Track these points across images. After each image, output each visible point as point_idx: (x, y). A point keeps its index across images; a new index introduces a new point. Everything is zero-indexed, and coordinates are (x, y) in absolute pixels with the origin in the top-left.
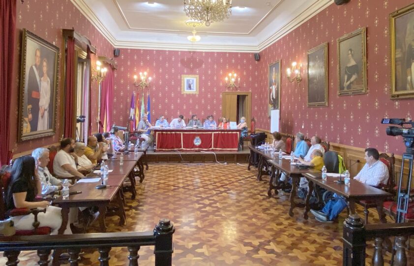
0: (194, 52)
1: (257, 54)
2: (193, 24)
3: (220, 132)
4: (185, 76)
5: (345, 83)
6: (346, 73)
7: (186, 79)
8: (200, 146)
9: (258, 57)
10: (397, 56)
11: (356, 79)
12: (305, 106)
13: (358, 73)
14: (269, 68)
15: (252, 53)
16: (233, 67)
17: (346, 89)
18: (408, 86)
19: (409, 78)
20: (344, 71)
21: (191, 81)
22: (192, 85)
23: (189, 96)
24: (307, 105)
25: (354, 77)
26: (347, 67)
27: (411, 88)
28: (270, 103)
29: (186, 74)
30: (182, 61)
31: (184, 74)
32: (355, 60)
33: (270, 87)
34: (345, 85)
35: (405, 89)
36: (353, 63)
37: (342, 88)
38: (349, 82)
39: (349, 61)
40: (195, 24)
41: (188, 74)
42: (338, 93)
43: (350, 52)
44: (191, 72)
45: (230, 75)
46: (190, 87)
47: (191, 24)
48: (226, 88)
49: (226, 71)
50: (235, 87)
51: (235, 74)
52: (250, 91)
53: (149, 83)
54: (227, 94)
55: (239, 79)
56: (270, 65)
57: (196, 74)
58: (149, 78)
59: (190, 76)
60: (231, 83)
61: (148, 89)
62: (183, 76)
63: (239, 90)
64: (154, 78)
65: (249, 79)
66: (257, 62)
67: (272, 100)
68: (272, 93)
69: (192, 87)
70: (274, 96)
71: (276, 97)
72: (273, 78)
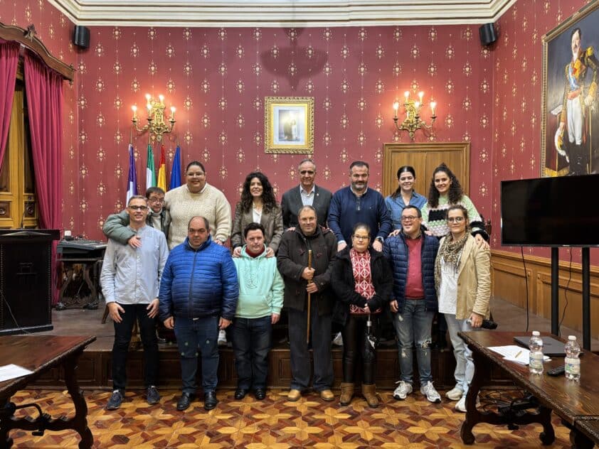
0: (299, 30)
1: (488, 24)
7: (276, 108)
9: (489, 37)
14: (547, 46)
15: (471, 26)
16: (416, 71)
22: (294, 127)
23: (286, 158)
28: (549, 166)
29: (277, 95)
30: (266, 59)
41: (282, 93)
44: (293, 91)
45: (407, 94)
48: (394, 134)
49: (394, 83)
50: (422, 128)
51: (420, 90)
52: (467, 138)
53: (172, 122)
54: (397, 149)
55: (433, 105)
56: (547, 35)
57: (304, 94)
58: (173, 109)
59: (287, 100)
60: (410, 117)
61: (171, 141)
62: (268, 100)
63: (432, 138)
64: (188, 108)
65: (461, 105)
66: (485, 52)
67: (563, 153)
68: (565, 128)
69: (293, 133)
70: (574, 137)
71: (588, 137)
72: (570, 73)
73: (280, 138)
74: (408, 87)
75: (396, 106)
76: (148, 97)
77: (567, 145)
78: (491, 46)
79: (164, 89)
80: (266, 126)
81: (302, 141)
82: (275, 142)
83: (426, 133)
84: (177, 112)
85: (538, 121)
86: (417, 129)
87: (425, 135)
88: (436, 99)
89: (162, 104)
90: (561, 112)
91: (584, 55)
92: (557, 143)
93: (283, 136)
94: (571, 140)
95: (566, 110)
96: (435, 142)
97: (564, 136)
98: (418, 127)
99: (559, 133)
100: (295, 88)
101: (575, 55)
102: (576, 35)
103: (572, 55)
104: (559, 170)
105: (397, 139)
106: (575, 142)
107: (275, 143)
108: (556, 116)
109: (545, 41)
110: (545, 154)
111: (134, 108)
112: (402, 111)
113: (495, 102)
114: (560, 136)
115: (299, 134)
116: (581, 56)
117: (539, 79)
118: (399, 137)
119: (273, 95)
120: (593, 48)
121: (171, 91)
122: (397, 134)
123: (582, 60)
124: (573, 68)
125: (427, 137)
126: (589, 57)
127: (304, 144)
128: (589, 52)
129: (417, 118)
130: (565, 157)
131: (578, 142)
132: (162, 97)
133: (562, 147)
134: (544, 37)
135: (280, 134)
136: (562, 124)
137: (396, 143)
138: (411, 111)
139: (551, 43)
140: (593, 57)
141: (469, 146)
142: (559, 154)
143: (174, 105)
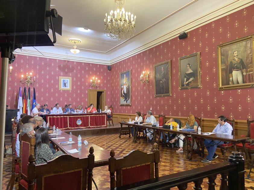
0: (68, 61)
1: (109, 66)
2: (74, 41)
3: (94, 115)
4: (62, 77)
5: (185, 82)
6: (185, 77)
7: (62, 79)
8: (81, 125)
9: (110, 68)
10: (222, 68)
11: (193, 80)
12: (153, 96)
13: (194, 77)
14: (120, 75)
15: (106, 65)
16: (95, 73)
17: (185, 86)
18: (230, 83)
19: (231, 79)
20: (184, 75)
21: (66, 81)
22: (66, 84)
23: (64, 91)
24: (155, 96)
25: (191, 79)
26: (186, 74)
27: (232, 84)
28: (121, 96)
29: (62, 76)
32: (192, 70)
33: (121, 86)
34: (184, 84)
35: (229, 84)
36: (190, 71)
37: (183, 85)
38: (187, 82)
39: (188, 70)
40: (76, 42)
41: (63, 76)
42: (180, 88)
43: (188, 65)
44: (66, 75)
45: (93, 78)
46: (65, 85)
47: (72, 41)
49: (90, 76)
51: (96, 77)
52: (105, 89)
54: (91, 90)
55: (99, 81)
57: (69, 76)
59: (65, 77)
61: (32, 86)
62: (60, 77)
63: (98, 88)
65: (104, 81)
68: (124, 90)
69: (66, 85)
72: (124, 81)
73: (63, 86)
74: (94, 76)
77: (124, 93)
78: (110, 70)
80: (59, 83)
81: (69, 87)
82: (62, 87)
85: (119, 88)
86: (95, 86)
88: (100, 79)
92: (123, 93)
95: (124, 87)
99: (123, 91)
102: (125, 75)
105: (91, 88)
113: (111, 82)
115: (68, 85)
119: (61, 76)
128: (127, 79)
130: (124, 95)
131: (126, 93)
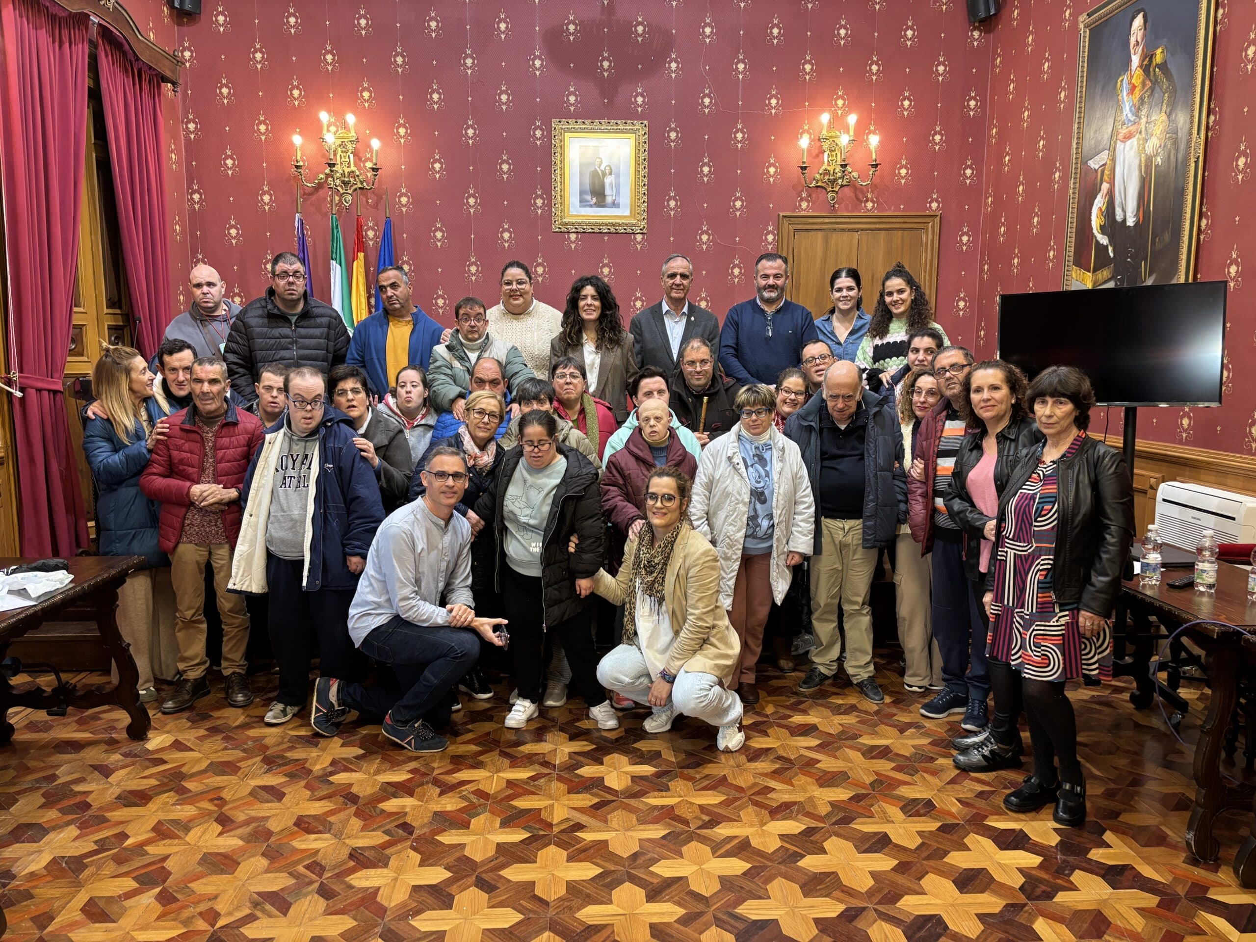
4: (569, 130)
9: (983, 4)
22: (608, 180)
23: (593, 242)
29: (576, 116)
31: (565, 114)
33: (1084, 160)
41: (585, 113)
44: (607, 104)
48: (800, 196)
49: (800, 96)
50: (851, 184)
51: (850, 112)
52: (934, 205)
53: (373, 169)
54: (804, 225)
55: (874, 140)
56: (1089, 15)
57: (627, 114)
58: (376, 144)
59: (596, 125)
60: (830, 163)
61: (371, 206)
62: (557, 125)
63: (870, 205)
64: (402, 141)
65: (927, 139)
66: (976, 34)
67: (1104, 240)
68: (1111, 194)
69: (608, 191)
70: (1124, 211)
71: (1146, 212)
72: (1125, 93)
74: (829, 105)
75: (804, 142)
76: (324, 116)
77: (1112, 225)
79: (354, 103)
80: (557, 177)
82: (574, 209)
83: (858, 193)
84: (382, 148)
85: (1065, 178)
86: (842, 186)
87: (858, 199)
88: (881, 128)
89: (353, 133)
90: (1104, 165)
91: (1151, 61)
92: (1096, 221)
93: (588, 197)
94: (1119, 217)
95: (1114, 160)
96: (876, 213)
97: (1107, 207)
98: (845, 183)
99: (1099, 202)
100: (611, 102)
101: (1135, 60)
102: (1138, 21)
103: (1129, 60)
104: (1095, 271)
105: (804, 205)
106: (1124, 220)
107: (573, 212)
108: (1096, 171)
109: (1085, 27)
110: (1073, 240)
111: (297, 140)
112: (815, 152)
113: (991, 136)
114: (1100, 209)
115: (618, 193)
116: (1145, 63)
117: (1070, 98)
118: (808, 201)
119: (569, 115)
120: (1166, 50)
121: (366, 105)
122: (804, 195)
123: (1146, 69)
124: (1130, 83)
125: (861, 202)
126: (1157, 65)
127: (627, 213)
128: (1159, 58)
129: (844, 166)
130: (1107, 246)
131: (1130, 222)
132: (351, 118)
133: (1103, 229)
134: (1083, 18)
135: (582, 193)
136: (1105, 187)
137: (803, 213)
138: (831, 151)
139: (1096, 32)
140: (1163, 66)
141: (937, 220)
142: (1097, 242)
143: (374, 134)
